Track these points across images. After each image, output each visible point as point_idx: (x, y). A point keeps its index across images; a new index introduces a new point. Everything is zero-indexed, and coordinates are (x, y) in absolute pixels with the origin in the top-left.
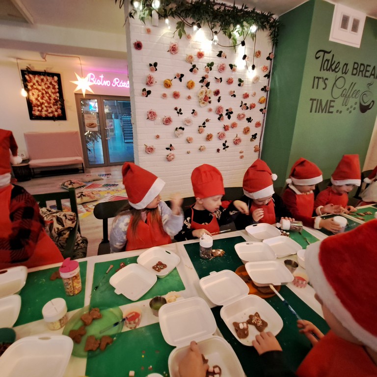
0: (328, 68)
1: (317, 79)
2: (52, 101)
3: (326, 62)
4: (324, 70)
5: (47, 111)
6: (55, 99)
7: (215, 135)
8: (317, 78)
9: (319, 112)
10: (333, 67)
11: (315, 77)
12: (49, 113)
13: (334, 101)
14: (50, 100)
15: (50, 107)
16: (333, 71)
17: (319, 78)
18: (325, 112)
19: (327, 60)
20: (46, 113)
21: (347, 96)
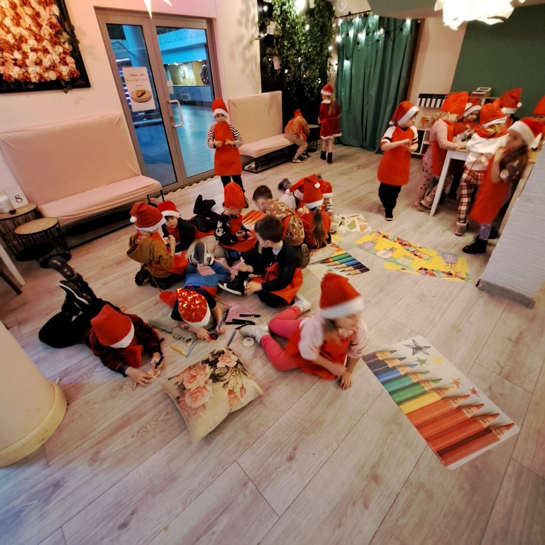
2: (46, 31)
5: (39, 63)
6: (52, 26)
12: (47, 69)
14: (39, 26)
15: (46, 51)
20: (38, 69)
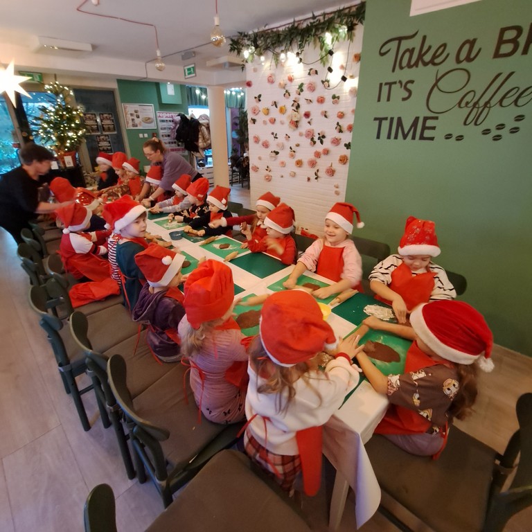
0: (413, 62)
1: (387, 87)
3: (407, 55)
4: (401, 68)
7: (305, 161)
8: (386, 84)
9: (396, 137)
10: (427, 58)
11: (381, 85)
13: (436, 118)
16: (425, 64)
17: (390, 84)
18: (414, 138)
19: (407, 50)
21: (482, 103)
